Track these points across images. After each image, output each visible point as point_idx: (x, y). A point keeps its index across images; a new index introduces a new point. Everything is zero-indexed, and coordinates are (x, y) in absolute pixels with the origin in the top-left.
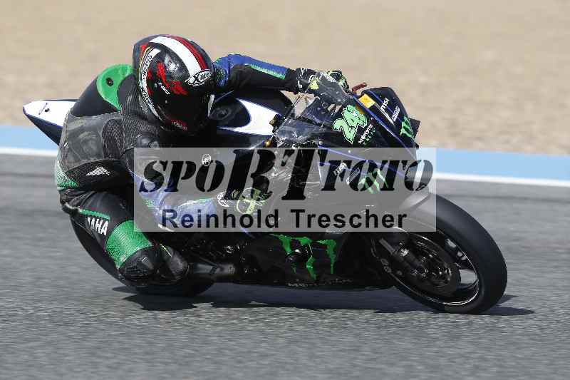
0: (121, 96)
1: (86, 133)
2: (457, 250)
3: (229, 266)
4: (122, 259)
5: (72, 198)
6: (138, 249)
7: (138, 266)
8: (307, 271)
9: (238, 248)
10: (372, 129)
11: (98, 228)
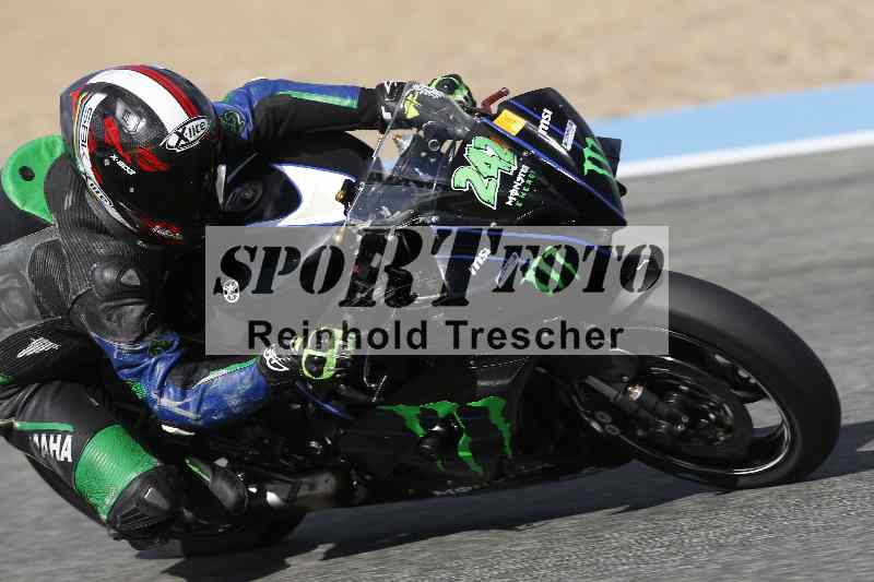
0: (53, 199)
6: (134, 475)
7: (139, 508)
8: (461, 463)
9: (329, 442)
10: (527, 174)
11: (55, 451)
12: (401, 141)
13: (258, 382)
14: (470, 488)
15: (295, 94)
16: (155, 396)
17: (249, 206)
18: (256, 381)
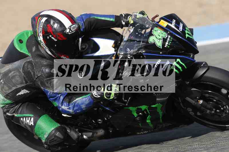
1: (12, 72)
3: (101, 130)
5: (10, 110)
6: (53, 129)
7: (55, 138)
8: (147, 124)
9: (106, 119)
10: (170, 38)
11: (28, 123)
12: (130, 30)
13: (91, 101)
14: (148, 132)
15: (96, 17)
16: (60, 106)
17: (84, 50)
18: (90, 101)
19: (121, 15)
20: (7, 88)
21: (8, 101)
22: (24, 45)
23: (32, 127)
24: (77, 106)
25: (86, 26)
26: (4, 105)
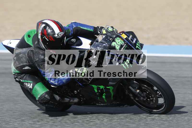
0: (33, 42)
1: (22, 54)
2: (157, 91)
4: (38, 97)
5: (18, 77)
6: (44, 92)
8: (103, 99)
9: (79, 91)
10: (126, 46)
11: (29, 86)
16: (50, 80)
19: (98, 27)
20: (18, 63)
21: (17, 72)
22: (31, 39)
23: (31, 89)
24: (60, 80)
25: (74, 31)
26: (15, 73)
